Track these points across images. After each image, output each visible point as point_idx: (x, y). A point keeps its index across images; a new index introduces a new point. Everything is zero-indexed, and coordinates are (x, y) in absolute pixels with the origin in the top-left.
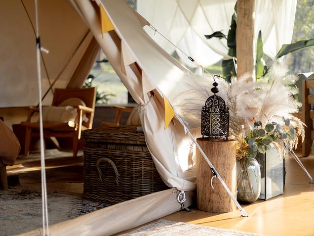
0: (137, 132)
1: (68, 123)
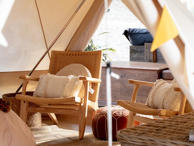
0: (190, 141)
1: (75, 97)
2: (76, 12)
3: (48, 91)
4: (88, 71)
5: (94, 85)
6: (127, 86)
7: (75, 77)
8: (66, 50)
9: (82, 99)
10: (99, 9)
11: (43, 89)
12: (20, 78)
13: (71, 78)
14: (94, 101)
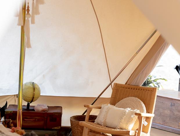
1: (129, 131)
2: (137, 53)
3: (107, 121)
4: (143, 105)
5: (147, 119)
6: (175, 114)
7: (132, 110)
8: (126, 84)
9: (136, 132)
10: (157, 52)
11: (103, 118)
12: (85, 106)
13: (128, 111)
14: (147, 133)
